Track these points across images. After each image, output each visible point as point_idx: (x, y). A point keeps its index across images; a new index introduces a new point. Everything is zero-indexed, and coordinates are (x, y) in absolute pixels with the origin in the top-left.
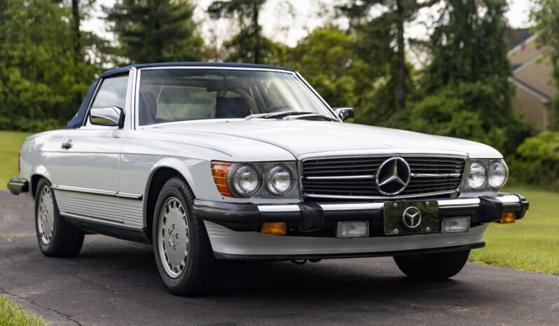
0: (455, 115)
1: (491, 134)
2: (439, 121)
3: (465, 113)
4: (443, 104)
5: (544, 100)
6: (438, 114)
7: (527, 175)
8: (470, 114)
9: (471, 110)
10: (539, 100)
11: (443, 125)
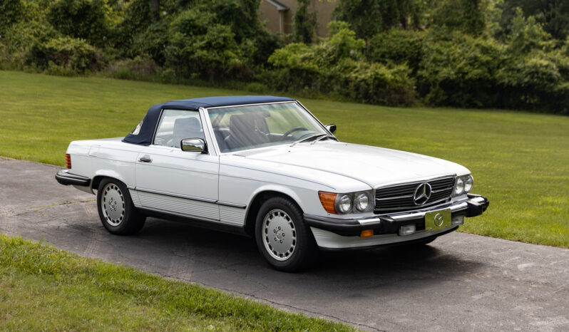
0: (210, 27)
1: (243, 45)
2: (195, 34)
3: (219, 26)
4: (199, 18)
5: (279, 8)
6: (195, 27)
7: (276, 82)
8: (223, 27)
9: (224, 24)
10: (276, 7)
11: (199, 37)
